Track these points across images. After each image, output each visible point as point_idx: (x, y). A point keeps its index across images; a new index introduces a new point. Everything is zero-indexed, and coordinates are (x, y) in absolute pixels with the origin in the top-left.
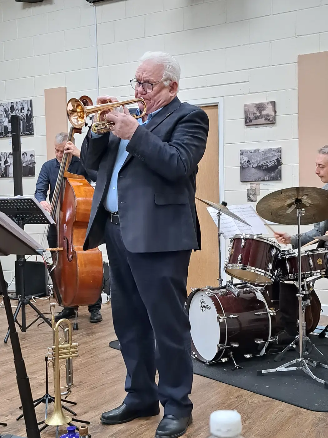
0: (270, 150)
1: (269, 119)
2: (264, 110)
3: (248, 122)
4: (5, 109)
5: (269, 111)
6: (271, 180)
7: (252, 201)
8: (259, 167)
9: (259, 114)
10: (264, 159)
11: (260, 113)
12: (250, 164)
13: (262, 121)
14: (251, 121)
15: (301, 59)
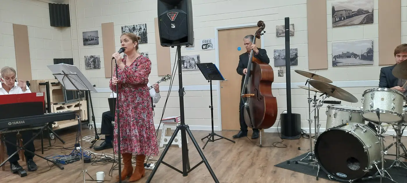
0: (291, 49)
1: (291, 33)
3: (278, 35)
4: (129, 29)
6: (292, 65)
7: (281, 76)
12: (280, 57)
14: (280, 34)
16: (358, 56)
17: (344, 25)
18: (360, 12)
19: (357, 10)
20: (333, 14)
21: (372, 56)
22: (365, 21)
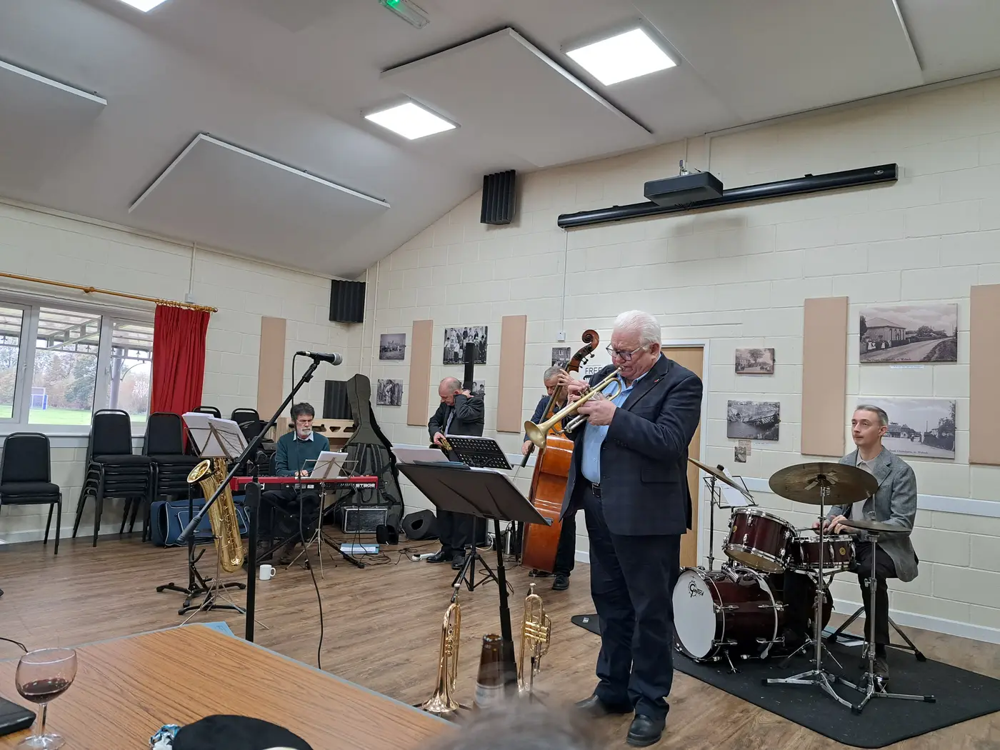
0: (765, 404)
1: (766, 369)
2: (761, 357)
3: (739, 369)
4: (457, 334)
5: (766, 358)
6: (766, 439)
7: (740, 461)
8: (751, 423)
9: (754, 362)
10: (758, 414)
11: (755, 360)
12: (740, 418)
13: (758, 369)
14: (743, 368)
15: (809, 304)
16: (918, 435)
17: (887, 361)
18: (923, 334)
19: (917, 329)
20: (861, 334)
21: (953, 438)
22: (936, 355)
